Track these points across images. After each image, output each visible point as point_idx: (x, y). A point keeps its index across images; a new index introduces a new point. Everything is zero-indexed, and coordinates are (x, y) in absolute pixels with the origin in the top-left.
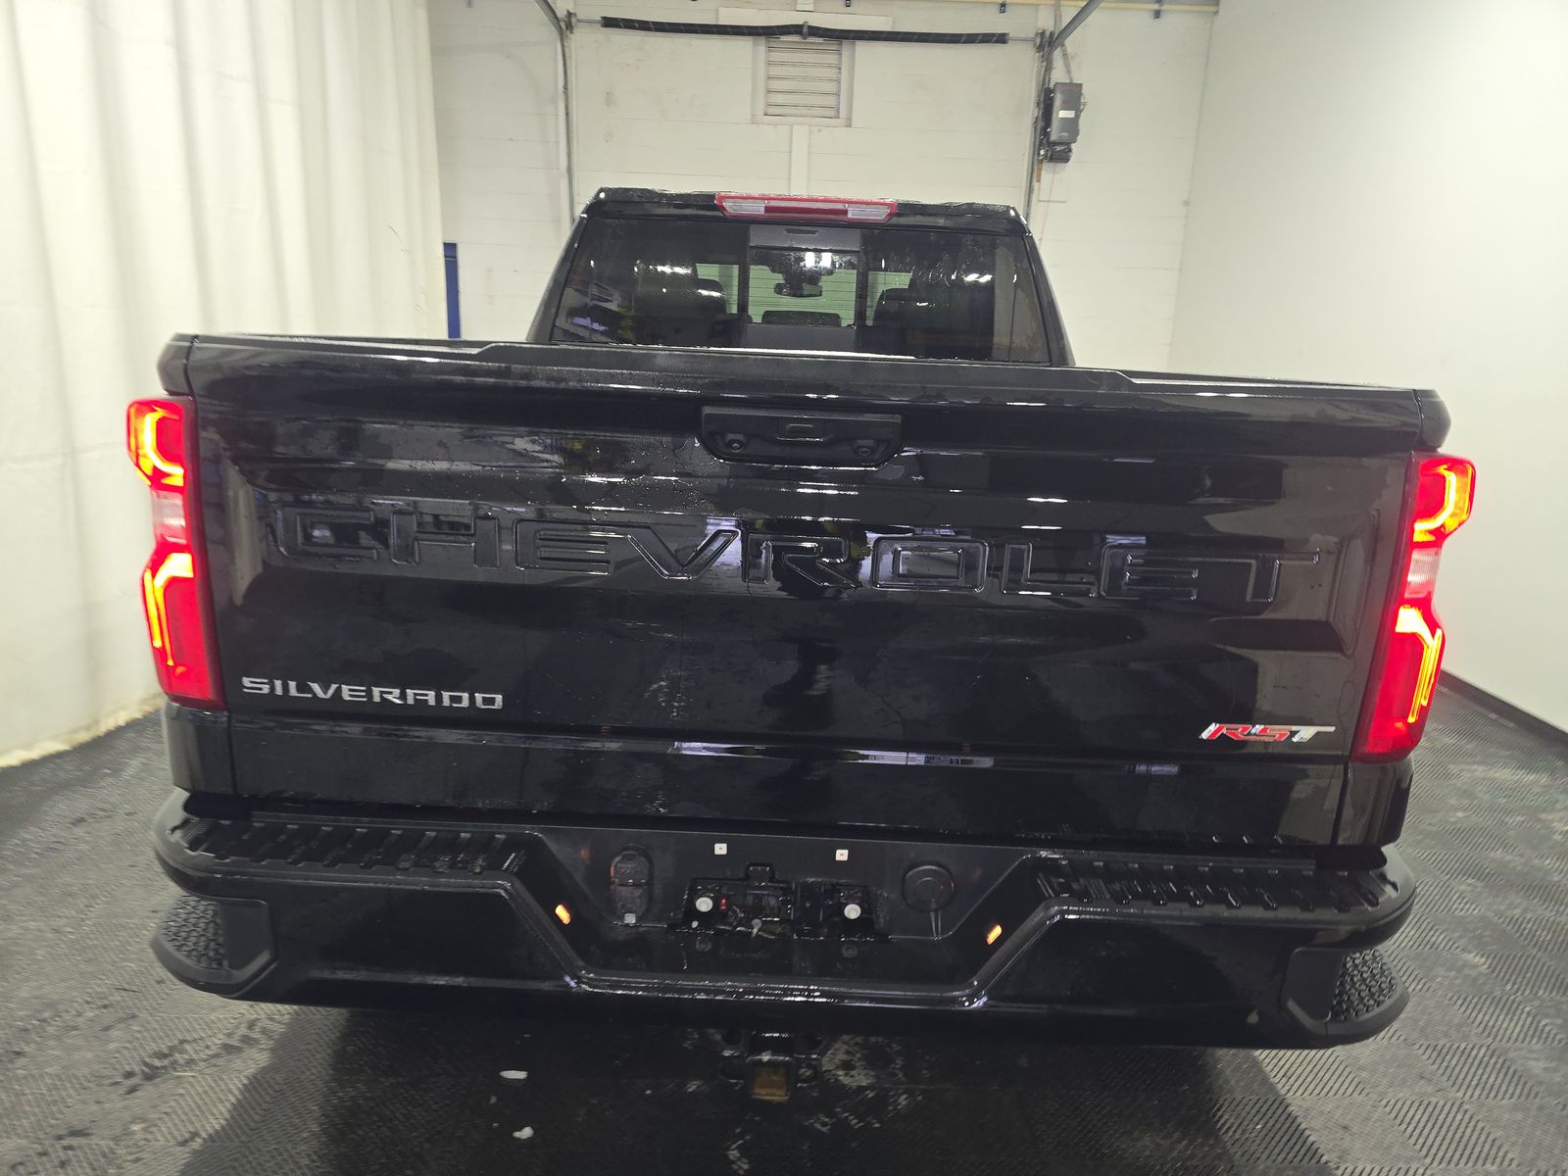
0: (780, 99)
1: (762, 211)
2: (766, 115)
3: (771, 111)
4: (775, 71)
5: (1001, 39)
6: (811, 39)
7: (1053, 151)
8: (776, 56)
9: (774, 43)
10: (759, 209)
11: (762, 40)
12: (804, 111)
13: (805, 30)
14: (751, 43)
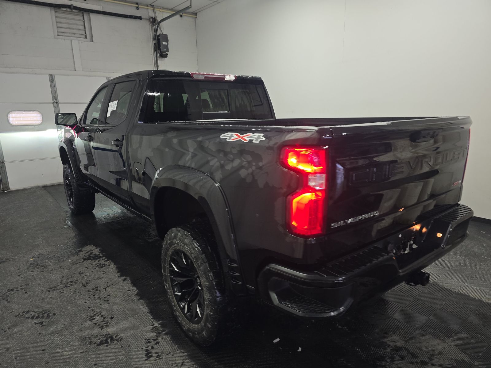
0: (62, 30)
1: (204, 77)
2: (58, 35)
3: (59, 34)
4: (59, 20)
5: (140, 18)
6: (74, 11)
7: (162, 54)
8: (58, 15)
9: (57, 10)
10: (202, 77)
11: (53, 9)
12: (73, 35)
13: (72, 7)
14: (49, 9)
